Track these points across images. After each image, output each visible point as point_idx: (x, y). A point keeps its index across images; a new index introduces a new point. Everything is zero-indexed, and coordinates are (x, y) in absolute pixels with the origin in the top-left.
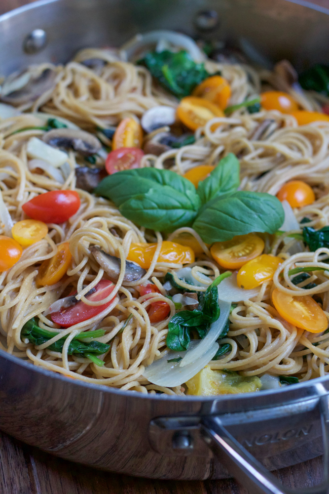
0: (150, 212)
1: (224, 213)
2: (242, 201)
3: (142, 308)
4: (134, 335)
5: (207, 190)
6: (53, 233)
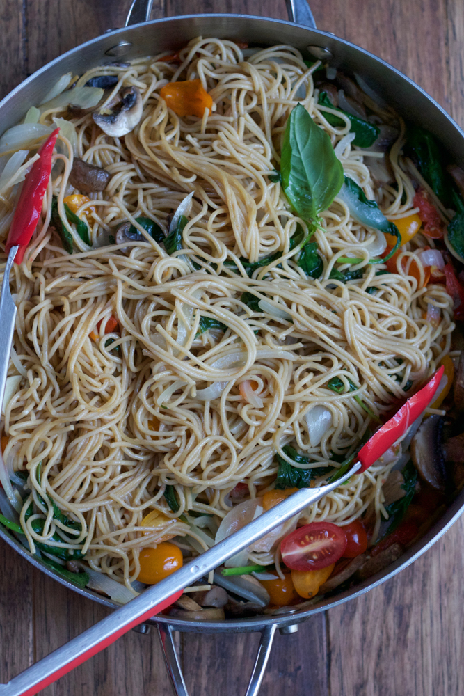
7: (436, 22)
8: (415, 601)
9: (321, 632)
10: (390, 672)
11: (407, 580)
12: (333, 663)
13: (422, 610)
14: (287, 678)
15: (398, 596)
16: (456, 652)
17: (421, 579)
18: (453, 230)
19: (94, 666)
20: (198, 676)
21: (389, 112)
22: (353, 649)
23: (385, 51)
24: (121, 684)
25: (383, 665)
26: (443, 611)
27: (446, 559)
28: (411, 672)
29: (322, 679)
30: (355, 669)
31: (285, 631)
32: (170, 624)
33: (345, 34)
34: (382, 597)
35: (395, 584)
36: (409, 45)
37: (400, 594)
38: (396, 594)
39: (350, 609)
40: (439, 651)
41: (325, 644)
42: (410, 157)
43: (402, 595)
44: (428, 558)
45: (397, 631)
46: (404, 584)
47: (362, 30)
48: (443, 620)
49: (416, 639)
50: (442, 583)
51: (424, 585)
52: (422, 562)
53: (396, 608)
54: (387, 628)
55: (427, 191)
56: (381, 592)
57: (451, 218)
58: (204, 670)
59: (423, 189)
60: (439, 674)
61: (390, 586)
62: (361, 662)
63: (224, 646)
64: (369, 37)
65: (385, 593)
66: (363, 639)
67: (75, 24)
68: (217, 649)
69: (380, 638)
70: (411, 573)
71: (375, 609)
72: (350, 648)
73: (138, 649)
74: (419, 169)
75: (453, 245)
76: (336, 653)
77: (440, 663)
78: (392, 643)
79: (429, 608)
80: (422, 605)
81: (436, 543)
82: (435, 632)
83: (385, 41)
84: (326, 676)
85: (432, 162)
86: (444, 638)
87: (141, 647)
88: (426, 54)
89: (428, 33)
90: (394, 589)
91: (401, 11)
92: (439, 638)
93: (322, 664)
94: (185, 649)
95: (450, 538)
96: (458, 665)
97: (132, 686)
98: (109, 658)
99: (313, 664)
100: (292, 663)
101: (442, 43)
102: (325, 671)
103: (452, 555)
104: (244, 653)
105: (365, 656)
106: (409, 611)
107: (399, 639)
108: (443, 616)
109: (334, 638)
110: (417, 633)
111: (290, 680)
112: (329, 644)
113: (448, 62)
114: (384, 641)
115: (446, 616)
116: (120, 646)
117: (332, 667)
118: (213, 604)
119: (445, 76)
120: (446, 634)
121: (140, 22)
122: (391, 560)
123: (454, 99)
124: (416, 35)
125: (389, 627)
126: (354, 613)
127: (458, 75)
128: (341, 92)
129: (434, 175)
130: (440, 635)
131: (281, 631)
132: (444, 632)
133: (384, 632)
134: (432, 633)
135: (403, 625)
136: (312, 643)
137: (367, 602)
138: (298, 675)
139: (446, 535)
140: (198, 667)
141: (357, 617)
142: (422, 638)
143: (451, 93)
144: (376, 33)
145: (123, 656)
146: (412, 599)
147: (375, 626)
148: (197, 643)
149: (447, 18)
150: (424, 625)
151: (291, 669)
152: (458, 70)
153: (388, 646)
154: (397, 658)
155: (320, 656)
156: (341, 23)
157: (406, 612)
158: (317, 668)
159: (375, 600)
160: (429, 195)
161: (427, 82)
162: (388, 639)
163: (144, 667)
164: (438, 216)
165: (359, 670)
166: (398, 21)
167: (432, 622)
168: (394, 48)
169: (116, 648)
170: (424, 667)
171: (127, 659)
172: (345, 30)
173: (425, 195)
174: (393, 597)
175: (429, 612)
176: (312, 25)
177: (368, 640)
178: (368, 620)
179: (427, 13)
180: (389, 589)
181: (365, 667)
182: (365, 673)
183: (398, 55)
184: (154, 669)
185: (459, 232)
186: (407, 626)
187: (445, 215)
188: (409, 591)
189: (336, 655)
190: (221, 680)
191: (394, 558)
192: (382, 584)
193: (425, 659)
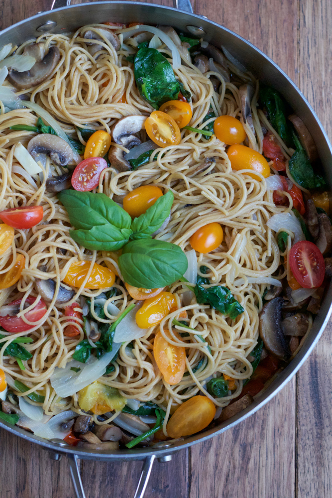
0: (90, 242)
1: (139, 269)
2: (154, 263)
3: (61, 328)
4: (52, 347)
5: (139, 227)
6: (18, 235)
7: (291, 13)
8: (255, 441)
9: (185, 460)
10: (234, 493)
11: (250, 425)
12: (193, 484)
13: (260, 447)
14: (158, 493)
15: (243, 436)
16: (284, 479)
17: (261, 424)
18: (293, 163)
19: (17, 478)
20: (92, 489)
21: (248, 75)
22: (208, 474)
23: (252, 32)
24: (35, 492)
25: (230, 487)
26: (276, 449)
27: (279, 410)
28: (250, 492)
29: (184, 495)
30: (209, 489)
31: (162, 460)
32: (76, 454)
33: (223, 19)
34: (231, 436)
35: (241, 427)
36: (270, 29)
37: (245, 435)
38: (242, 435)
39: (207, 446)
40: (272, 479)
41: (187, 469)
42: (262, 110)
43: (246, 436)
44: (266, 409)
45: (241, 462)
46: (247, 428)
47: (236, 17)
48: (276, 455)
49: (255, 469)
50: (276, 428)
51: (263, 429)
52: (262, 412)
53: (241, 445)
54: (233, 459)
55: (274, 135)
56: (231, 433)
57: (291, 155)
58: (97, 485)
59: (272, 134)
60: (271, 495)
61: (237, 428)
62: (213, 484)
63: (113, 467)
64: (241, 22)
65: (234, 433)
66: (216, 467)
67: (24, 4)
68: (107, 470)
69: (228, 467)
70: (253, 420)
71: (225, 445)
72: (206, 473)
73: (49, 467)
74: (268, 119)
75: (292, 175)
76: (195, 477)
77: (272, 487)
78: (237, 471)
79: (265, 446)
80: (260, 444)
81: (273, 399)
82: (269, 464)
83: (253, 25)
84: (187, 493)
85: (278, 114)
86: (276, 468)
87: (52, 465)
88: (283, 36)
89: (285, 21)
90: (240, 431)
91: (266, 4)
92: (272, 469)
93: (184, 484)
94: (84, 468)
95: (284, 395)
96: (285, 488)
97: (43, 494)
98: (28, 473)
99: (178, 484)
100: (163, 483)
101: (295, 29)
102: (187, 489)
103: (284, 408)
104: (127, 474)
105: (216, 480)
106: (251, 448)
107: (243, 468)
108: (276, 453)
109: (194, 465)
110: (255, 464)
111: (160, 495)
112: (190, 469)
113: (298, 43)
114: (231, 469)
115: (278, 452)
116: (36, 464)
117: (192, 486)
118: (111, 439)
119: (296, 53)
120: (277, 466)
121: (62, 6)
122: (242, 408)
123: (302, 70)
124: (276, 22)
125: (235, 459)
126: (210, 447)
127: (306, 53)
128: (211, 60)
129: (280, 123)
130: (272, 466)
131: (159, 460)
132: (276, 464)
133: (232, 463)
134: (266, 464)
135: (246, 458)
136: (178, 468)
137: (220, 440)
138: (166, 491)
139: (280, 393)
140: (93, 482)
141: (212, 450)
142: (259, 467)
143: (300, 66)
144: (246, 18)
145: (38, 472)
146: (253, 439)
147: (225, 458)
148: (93, 465)
149: (299, 10)
150: (261, 459)
151: (162, 486)
152: (307, 49)
153: (234, 473)
154: (240, 482)
155: (183, 478)
156: (221, 10)
157: (248, 448)
158: (181, 486)
159: (226, 439)
160: (275, 139)
161: (283, 57)
162: (234, 467)
163: (53, 481)
164: (282, 153)
165: (211, 490)
166: (263, 11)
167: (267, 456)
168: (259, 31)
169: (33, 466)
170: (260, 489)
171: (41, 474)
172: (223, 16)
173: (272, 138)
174: (240, 437)
175: (265, 449)
176: (190, 10)
177: (219, 468)
178: (220, 453)
179: (285, 6)
180: (236, 431)
181: (216, 487)
182: (216, 492)
183: (263, 36)
184: (61, 482)
185: (297, 166)
186: (249, 459)
187: (287, 153)
188: (251, 433)
189: (195, 478)
190: (110, 493)
191: (244, 407)
192: (232, 428)
193: (261, 483)
